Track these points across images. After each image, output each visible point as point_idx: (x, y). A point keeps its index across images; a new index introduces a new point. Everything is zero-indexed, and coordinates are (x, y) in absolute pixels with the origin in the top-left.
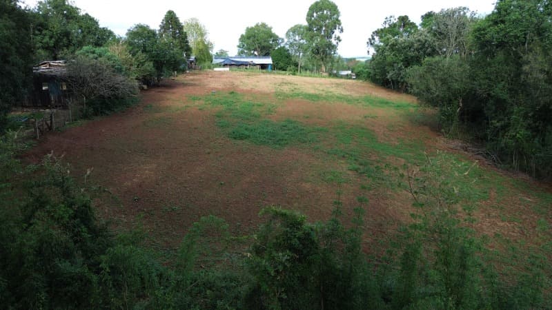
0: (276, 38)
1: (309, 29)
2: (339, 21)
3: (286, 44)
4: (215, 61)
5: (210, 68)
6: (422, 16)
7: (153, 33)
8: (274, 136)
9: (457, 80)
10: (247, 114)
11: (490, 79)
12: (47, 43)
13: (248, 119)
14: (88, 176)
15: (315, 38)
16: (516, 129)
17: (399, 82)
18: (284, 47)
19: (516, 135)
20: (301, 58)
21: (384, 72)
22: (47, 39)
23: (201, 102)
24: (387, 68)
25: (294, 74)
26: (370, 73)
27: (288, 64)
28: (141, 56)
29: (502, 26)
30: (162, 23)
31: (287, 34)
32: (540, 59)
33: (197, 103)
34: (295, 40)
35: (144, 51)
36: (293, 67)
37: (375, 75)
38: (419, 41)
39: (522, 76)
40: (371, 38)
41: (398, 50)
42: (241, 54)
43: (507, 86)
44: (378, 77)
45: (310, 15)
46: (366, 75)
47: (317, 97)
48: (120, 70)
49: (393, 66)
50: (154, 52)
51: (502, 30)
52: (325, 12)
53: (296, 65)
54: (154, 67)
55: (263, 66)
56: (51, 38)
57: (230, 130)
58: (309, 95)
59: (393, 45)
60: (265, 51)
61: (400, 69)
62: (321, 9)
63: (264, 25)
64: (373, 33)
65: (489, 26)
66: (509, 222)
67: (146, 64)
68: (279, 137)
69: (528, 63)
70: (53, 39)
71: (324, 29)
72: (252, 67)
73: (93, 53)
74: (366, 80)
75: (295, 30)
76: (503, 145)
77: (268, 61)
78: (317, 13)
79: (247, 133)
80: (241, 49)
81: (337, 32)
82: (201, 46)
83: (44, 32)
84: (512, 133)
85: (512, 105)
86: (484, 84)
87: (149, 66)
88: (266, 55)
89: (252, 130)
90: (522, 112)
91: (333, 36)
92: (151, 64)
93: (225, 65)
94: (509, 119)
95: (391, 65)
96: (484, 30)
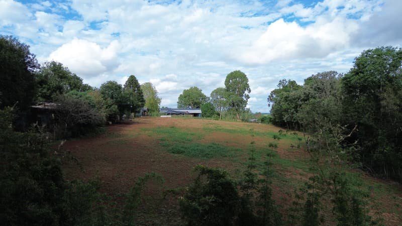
0: (204, 98)
1: (227, 90)
2: (248, 85)
3: (211, 101)
4: (161, 112)
5: (157, 115)
6: (305, 80)
7: (120, 87)
8: (202, 152)
9: (334, 115)
10: (183, 139)
11: (358, 112)
12: (45, 93)
13: (183, 142)
14: (61, 146)
15: (231, 95)
16: (383, 146)
17: (293, 122)
18: (210, 103)
19: (383, 151)
20: (222, 110)
21: (281, 116)
22: (45, 91)
23: (150, 132)
24: (283, 113)
25: (217, 119)
26: (271, 118)
27: (213, 114)
28: (110, 101)
29: (362, 75)
30: (126, 83)
31: (212, 94)
32: (392, 96)
33: (147, 132)
34: (217, 98)
35: (112, 98)
36: (216, 116)
37: (275, 119)
38: (305, 93)
39: (382, 110)
40: (270, 95)
41: (290, 100)
42: (180, 107)
43: (371, 116)
44: (277, 120)
45: (227, 82)
46: (268, 120)
47: (235, 131)
48: (94, 106)
49: (287, 111)
50: (119, 99)
51: (362, 78)
52: (238, 79)
53: (219, 115)
54: (118, 108)
55: (195, 115)
56: (48, 90)
57: (171, 148)
58: (228, 130)
59: (286, 97)
60: (197, 105)
61: (293, 113)
62: (235, 78)
63: (196, 89)
64: (272, 92)
65: (353, 76)
66: (389, 213)
67: (113, 106)
68: (207, 152)
69: (384, 99)
70: (50, 91)
71: (237, 90)
72: (187, 115)
73: (77, 95)
74: (269, 124)
75: (217, 92)
76: (375, 159)
77: (199, 111)
78: (232, 80)
79: (182, 149)
80: (180, 104)
81: (246, 92)
82: (152, 101)
83: (44, 86)
84: (380, 149)
85: (378, 130)
86: (355, 116)
87: (115, 108)
88: (198, 108)
89: (186, 148)
90: (385, 134)
91: (244, 95)
92: (116, 107)
93: (168, 114)
94: (377, 140)
95: (286, 111)
96: (349, 78)
